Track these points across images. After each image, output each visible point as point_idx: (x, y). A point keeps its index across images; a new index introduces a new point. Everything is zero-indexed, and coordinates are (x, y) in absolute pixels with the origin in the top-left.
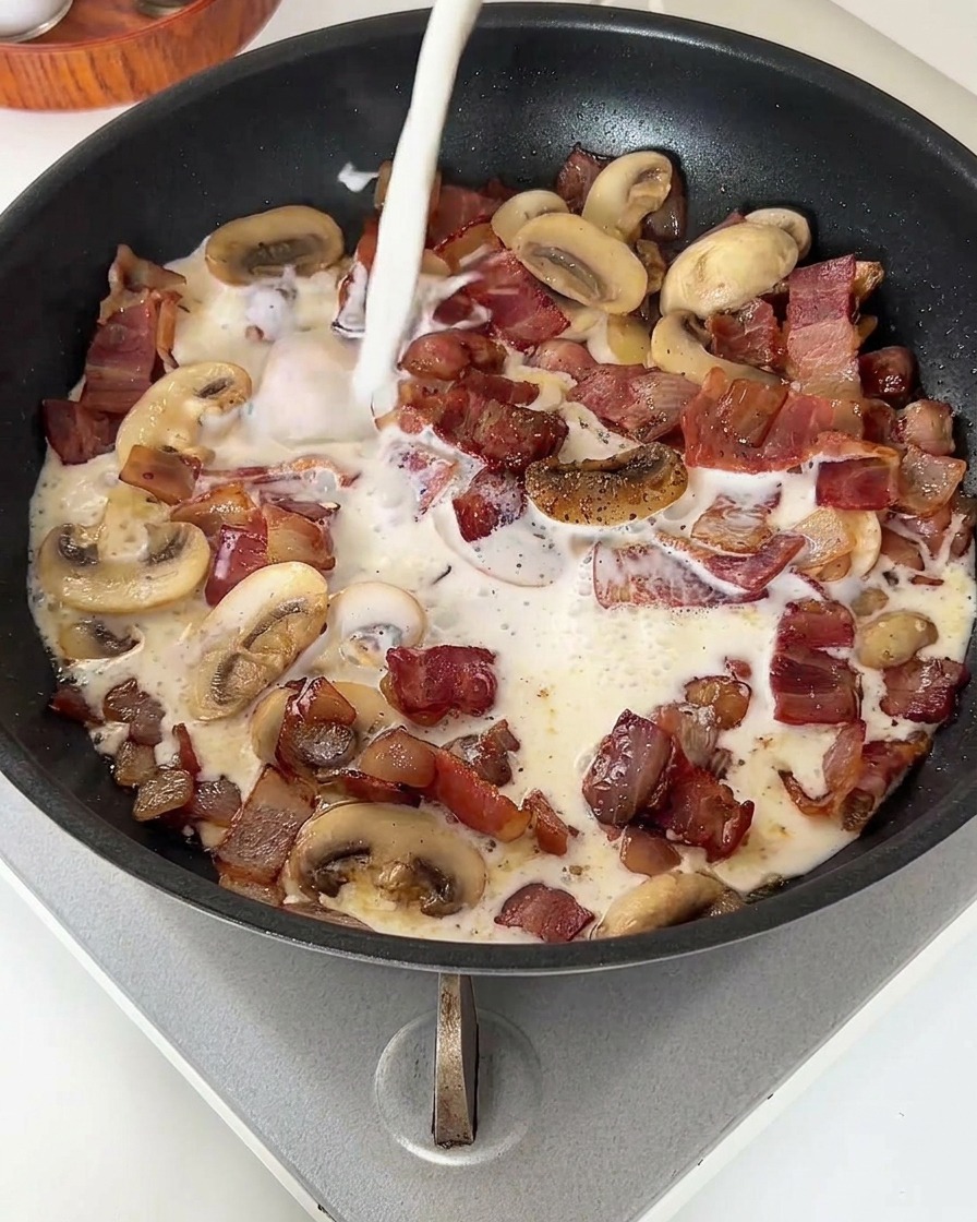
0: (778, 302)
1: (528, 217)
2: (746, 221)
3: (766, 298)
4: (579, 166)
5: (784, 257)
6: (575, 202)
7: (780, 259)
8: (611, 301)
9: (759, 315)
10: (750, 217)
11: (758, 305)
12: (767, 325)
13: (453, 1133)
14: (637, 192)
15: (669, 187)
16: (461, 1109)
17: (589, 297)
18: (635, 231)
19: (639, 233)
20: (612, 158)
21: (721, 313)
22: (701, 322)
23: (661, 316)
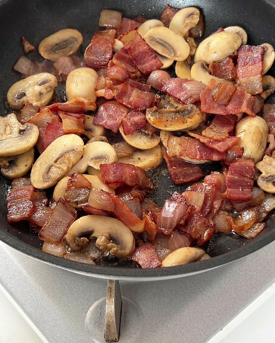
0: (234, 58)
1: (150, 28)
2: (224, 31)
3: (230, 57)
4: (168, 12)
5: (236, 43)
6: (167, 24)
7: (235, 43)
8: (177, 57)
9: (228, 63)
10: (226, 29)
11: (228, 59)
12: (230, 66)
13: (111, 338)
14: (188, 21)
15: (198, 19)
16: (114, 330)
17: (169, 55)
18: (186, 34)
19: (188, 35)
20: (179, 9)
21: (214, 62)
22: (208, 65)
23: (194, 63)
